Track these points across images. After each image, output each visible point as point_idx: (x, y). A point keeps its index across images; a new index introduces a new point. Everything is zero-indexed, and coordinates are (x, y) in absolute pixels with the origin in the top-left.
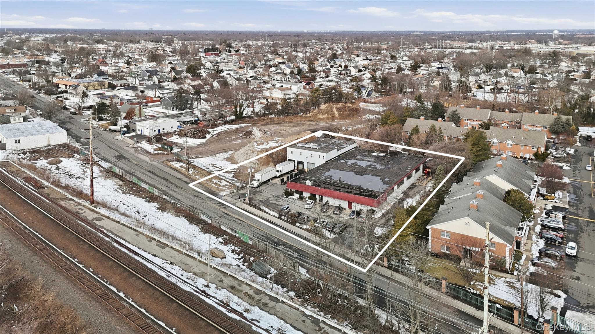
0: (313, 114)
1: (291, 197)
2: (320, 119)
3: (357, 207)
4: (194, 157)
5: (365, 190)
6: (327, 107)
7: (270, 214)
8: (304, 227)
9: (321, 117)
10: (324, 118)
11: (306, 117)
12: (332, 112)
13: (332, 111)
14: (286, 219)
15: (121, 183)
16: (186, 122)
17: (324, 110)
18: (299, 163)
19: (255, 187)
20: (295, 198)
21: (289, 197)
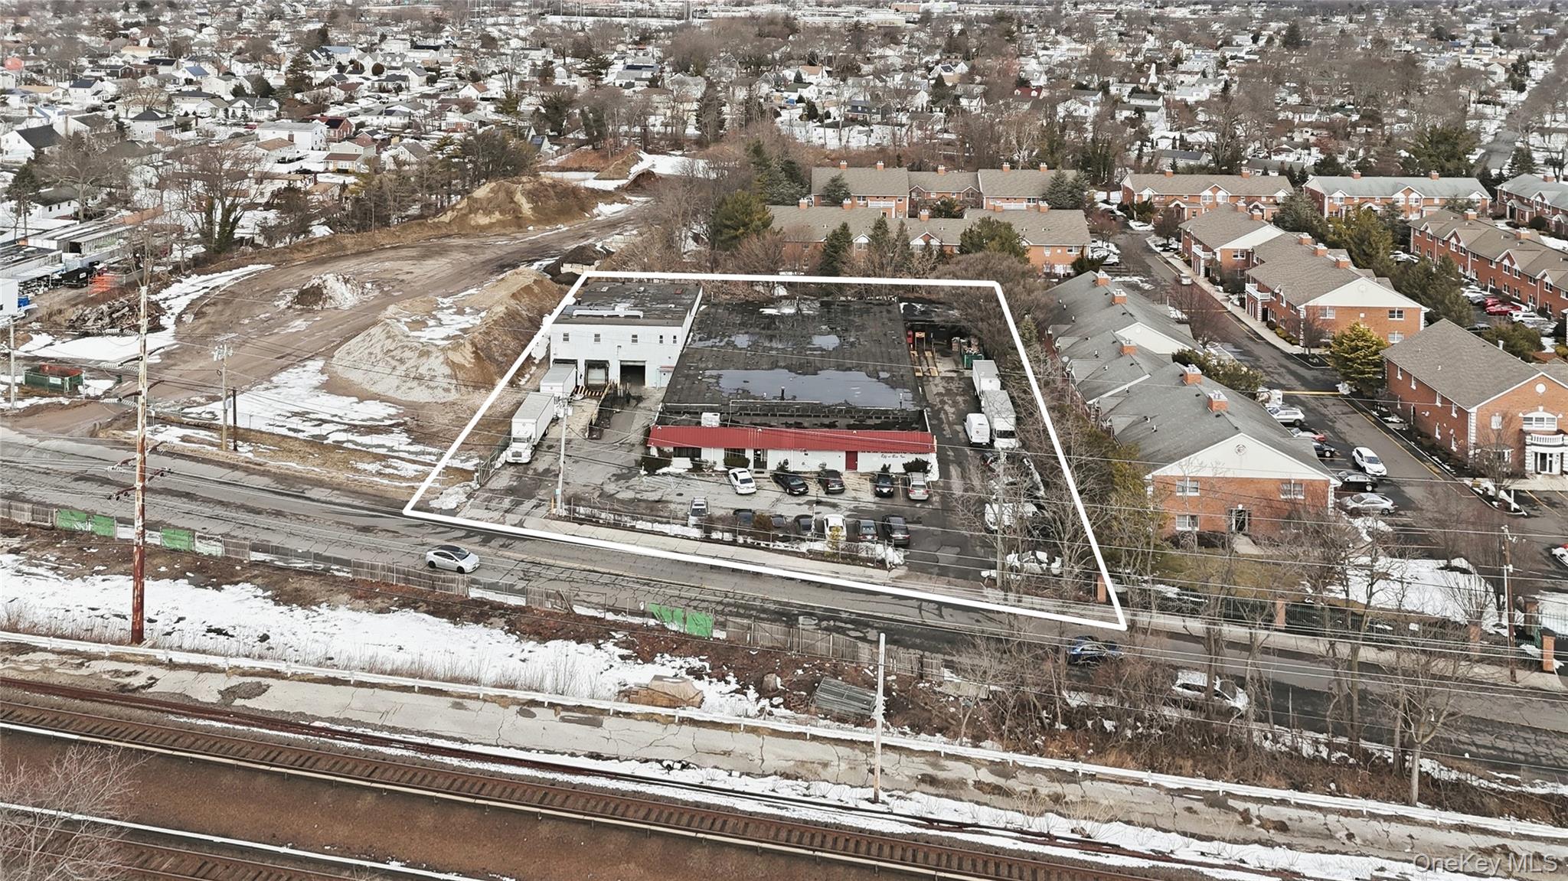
0: (455, 213)
1: (665, 470)
2: (483, 228)
3: (869, 462)
4: (198, 399)
5: (867, 412)
6: (492, 190)
7: (665, 535)
8: (804, 547)
9: (483, 220)
10: (491, 225)
11: (437, 226)
12: (512, 205)
13: (512, 201)
14: (728, 537)
15: (15, 542)
16: (32, 280)
17: (490, 200)
18: (591, 365)
19: (527, 461)
20: (678, 471)
21: (658, 471)
